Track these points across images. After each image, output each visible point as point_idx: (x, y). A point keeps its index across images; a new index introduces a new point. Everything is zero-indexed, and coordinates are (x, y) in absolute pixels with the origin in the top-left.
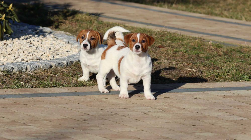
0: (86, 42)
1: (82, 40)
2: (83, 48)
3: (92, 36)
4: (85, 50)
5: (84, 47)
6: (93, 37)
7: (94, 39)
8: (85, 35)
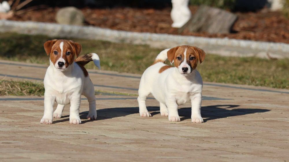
0: (184, 64)
1: (180, 62)
2: (183, 73)
3: (190, 56)
4: (186, 75)
5: (184, 71)
6: (192, 56)
7: (194, 58)
8: (182, 56)
